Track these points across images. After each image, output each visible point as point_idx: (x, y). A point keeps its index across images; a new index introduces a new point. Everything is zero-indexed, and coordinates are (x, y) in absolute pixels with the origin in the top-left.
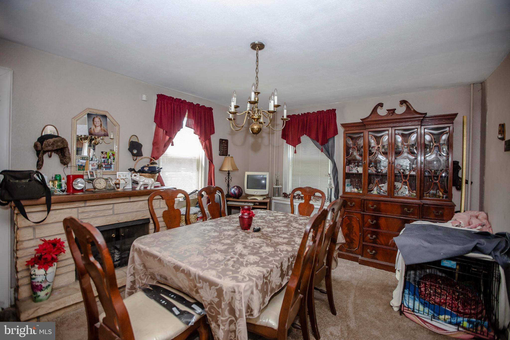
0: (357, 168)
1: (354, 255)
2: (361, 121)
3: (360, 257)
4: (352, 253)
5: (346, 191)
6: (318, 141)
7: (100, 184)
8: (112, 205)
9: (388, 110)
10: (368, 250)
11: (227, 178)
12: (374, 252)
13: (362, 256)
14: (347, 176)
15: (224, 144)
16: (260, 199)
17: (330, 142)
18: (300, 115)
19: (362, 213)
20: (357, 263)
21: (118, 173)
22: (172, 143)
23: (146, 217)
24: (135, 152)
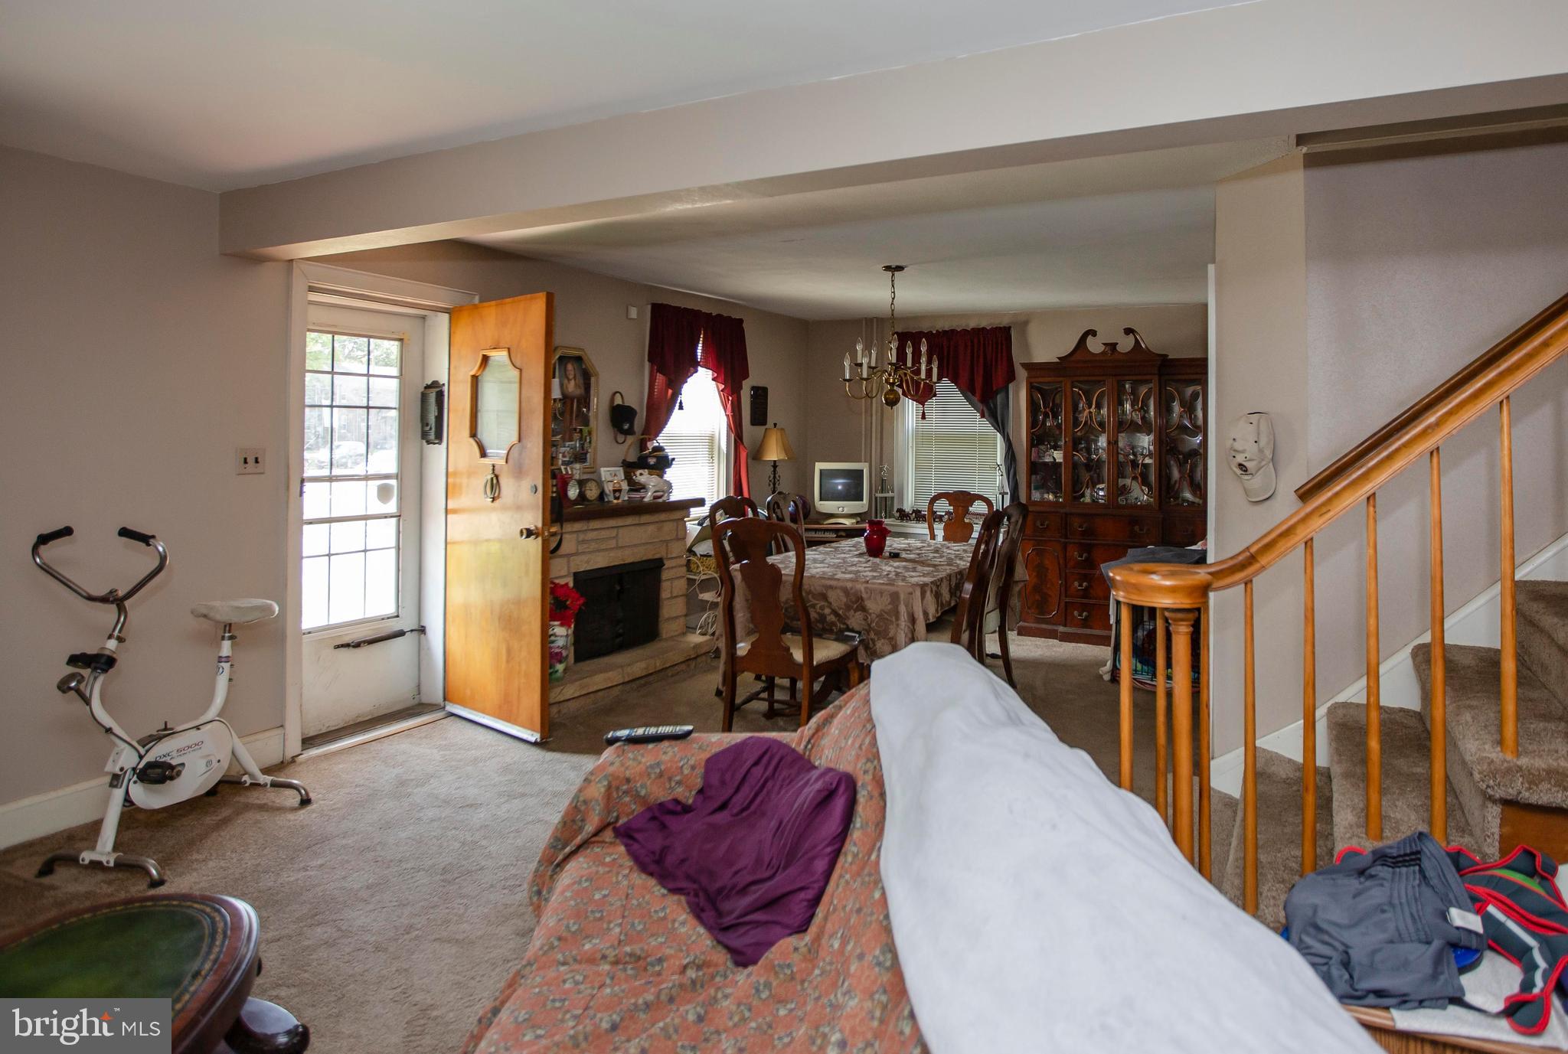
0: (1052, 453)
1: (1050, 627)
2: (1058, 360)
3: (1061, 629)
4: (1047, 623)
5: (1033, 499)
6: (974, 394)
7: (592, 489)
8: (616, 530)
9: (1104, 344)
10: (1076, 613)
11: (772, 476)
12: (1085, 614)
13: (1065, 626)
14: (1034, 467)
15: (760, 396)
16: (848, 523)
17: (999, 398)
18: (934, 333)
19: (1063, 540)
20: (1056, 642)
21: (602, 469)
22: (681, 403)
23: (657, 556)
24: (626, 427)
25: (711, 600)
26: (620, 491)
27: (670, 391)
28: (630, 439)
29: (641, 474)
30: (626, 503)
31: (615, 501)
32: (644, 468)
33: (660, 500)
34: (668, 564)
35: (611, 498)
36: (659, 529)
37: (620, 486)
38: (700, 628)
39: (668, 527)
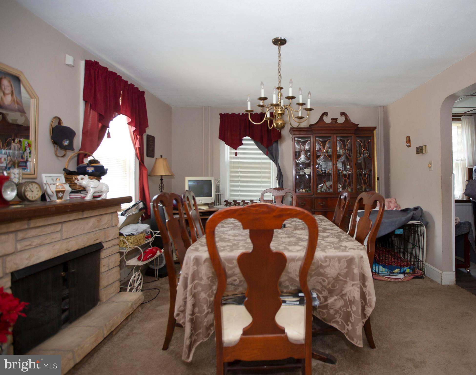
0: (304, 170)
7: (32, 191)
9: (332, 119)
11: (160, 185)
15: (151, 141)
17: (274, 145)
18: (241, 114)
21: (44, 176)
22: (109, 134)
23: (98, 241)
24: (66, 143)
25: (136, 264)
26: (63, 192)
27: (100, 125)
28: (70, 154)
29: (82, 179)
30: (68, 202)
31: (59, 201)
32: (84, 175)
33: (99, 199)
34: (105, 245)
35: (54, 198)
36: (99, 221)
37: (64, 187)
38: (130, 286)
39: (106, 219)
